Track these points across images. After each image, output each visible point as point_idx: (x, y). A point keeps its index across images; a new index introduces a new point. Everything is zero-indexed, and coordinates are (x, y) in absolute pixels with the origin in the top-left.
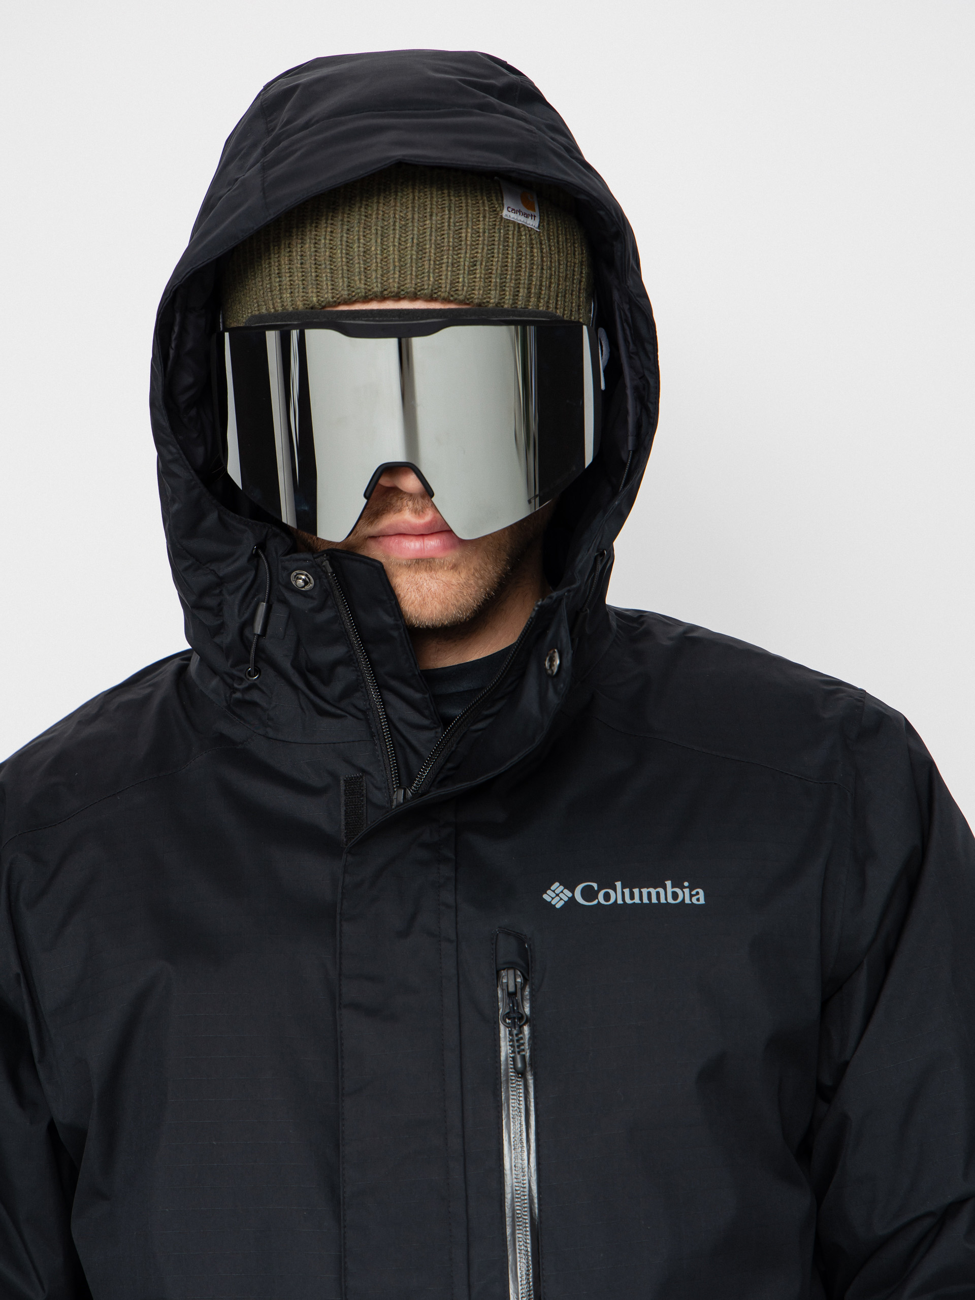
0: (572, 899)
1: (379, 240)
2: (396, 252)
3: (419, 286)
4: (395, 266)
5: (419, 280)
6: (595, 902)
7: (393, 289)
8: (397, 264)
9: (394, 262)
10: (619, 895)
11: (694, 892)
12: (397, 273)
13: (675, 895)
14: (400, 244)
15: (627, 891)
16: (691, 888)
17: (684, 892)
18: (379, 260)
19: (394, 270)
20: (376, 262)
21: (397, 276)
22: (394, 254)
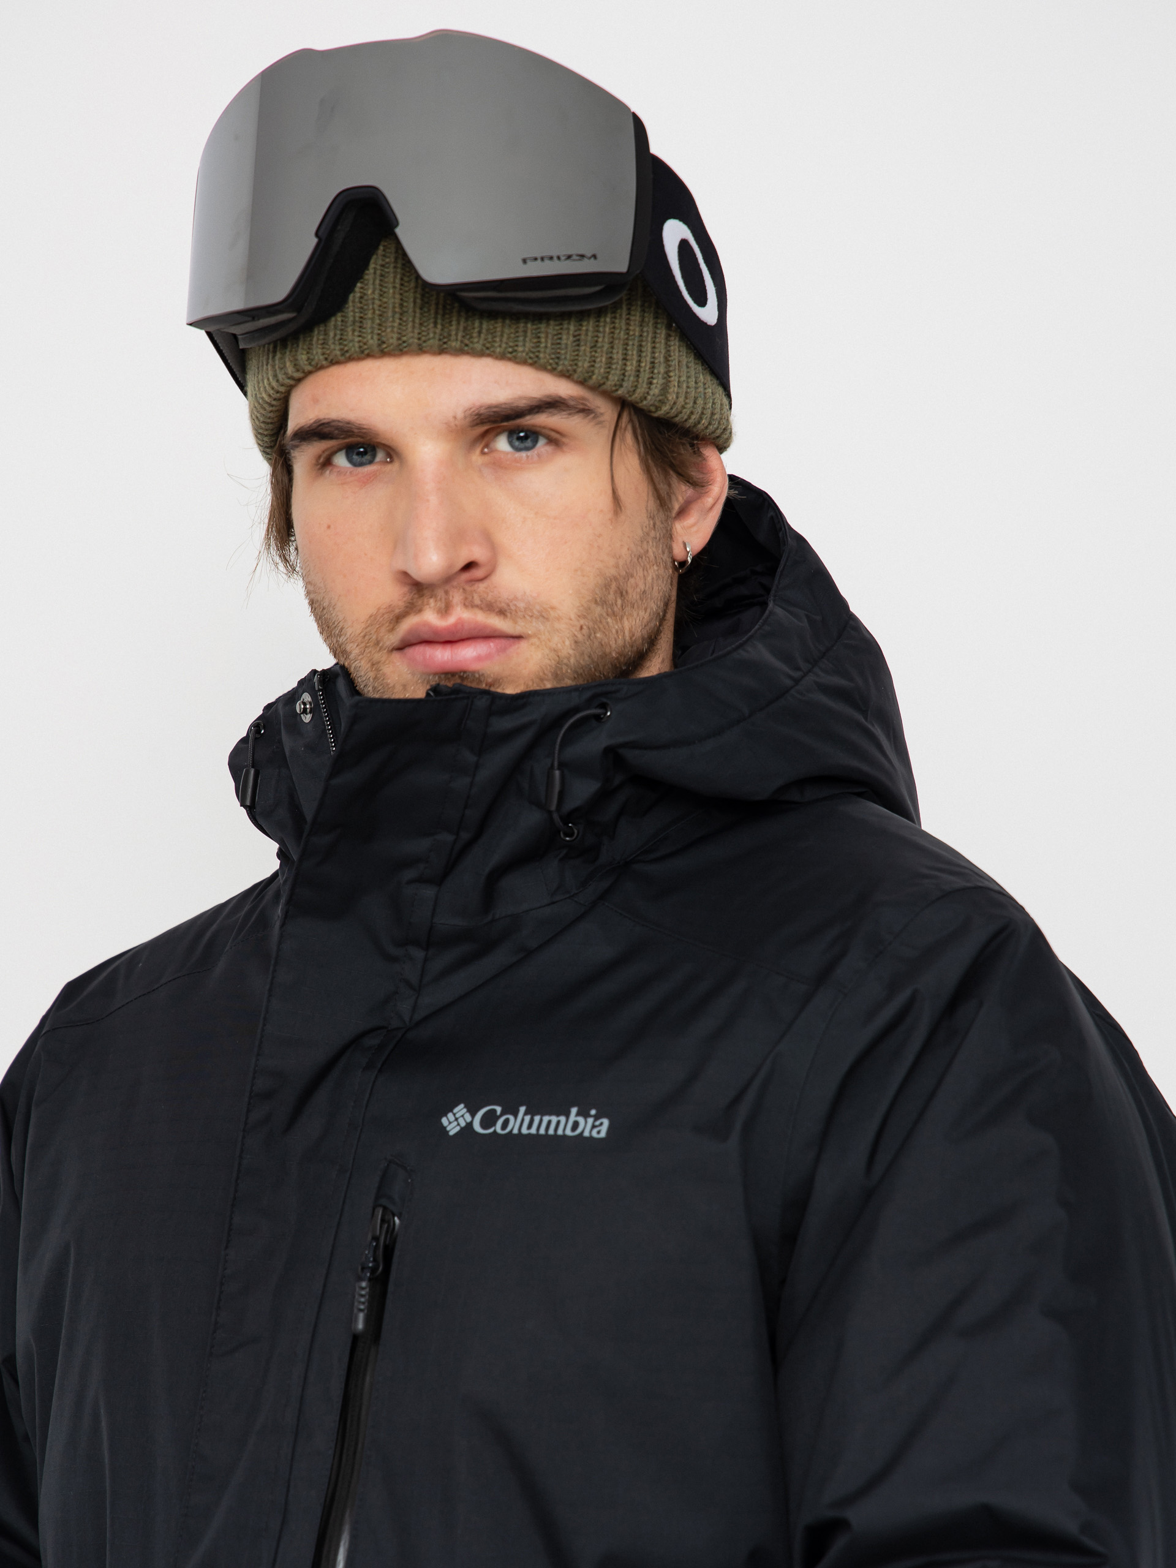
0: (470, 1125)
1: (377, 282)
2: (397, 296)
3: (423, 336)
4: (394, 312)
5: (423, 328)
6: (491, 1130)
7: (391, 341)
8: (397, 310)
9: (394, 307)
10: (520, 1123)
11: (597, 1123)
12: (398, 321)
13: (576, 1125)
14: (402, 285)
15: (528, 1118)
16: (596, 1118)
17: (586, 1122)
18: (376, 307)
19: (393, 317)
20: (373, 309)
21: (396, 324)
22: (394, 298)
